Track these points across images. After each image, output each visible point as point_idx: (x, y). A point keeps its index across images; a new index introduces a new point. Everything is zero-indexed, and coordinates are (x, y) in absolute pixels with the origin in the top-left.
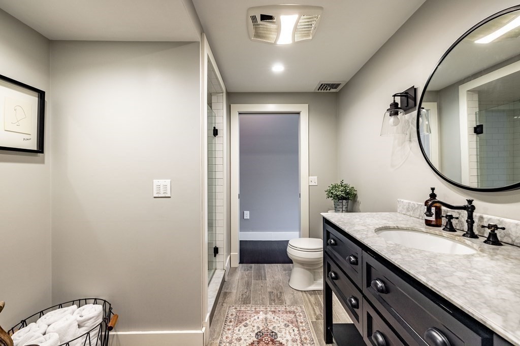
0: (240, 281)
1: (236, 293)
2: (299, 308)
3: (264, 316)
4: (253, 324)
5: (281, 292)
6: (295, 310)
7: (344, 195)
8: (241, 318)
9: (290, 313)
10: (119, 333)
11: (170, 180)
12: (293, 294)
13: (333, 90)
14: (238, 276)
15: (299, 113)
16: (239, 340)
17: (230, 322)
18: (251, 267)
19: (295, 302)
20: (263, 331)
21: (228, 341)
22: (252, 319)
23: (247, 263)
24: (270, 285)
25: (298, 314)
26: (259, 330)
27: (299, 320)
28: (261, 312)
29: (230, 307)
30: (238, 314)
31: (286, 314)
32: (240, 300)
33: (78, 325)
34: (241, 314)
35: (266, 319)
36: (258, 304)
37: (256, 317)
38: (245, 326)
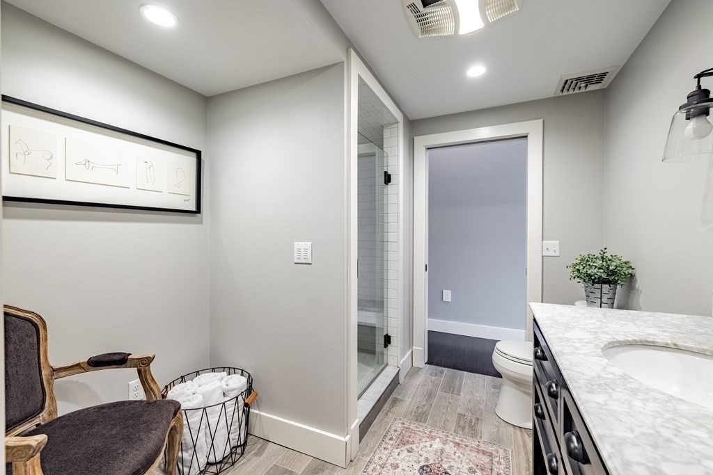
0: (420, 387)
1: (410, 403)
2: (501, 451)
3: (441, 446)
4: (420, 452)
5: (478, 419)
6: (493, 453)
7: (604, 276)
8: (406, 439)
9: (484, 454)
10: (262, 413)
11: (310, 243)
12: (497, 427)
13: (591, 88)
14: (419, 380)
15: (526, 137)
16: (396, 467)
17: (391, 439)
18: (442, 372)
19: (497, 441)
20: (433, 466)
21: (380, 463)
22: (422, 445)
23: (437, 365)
24: (464, 405)
25: (497, 459)
26: (426, 464)
27: (496, 470)
28: (438, 439)
29: (395, 419)
30: (404, 432)
31: (476, 454)
32: (413, 413)
33: (224, 393)
34: (408, 434)
35: (442, 451)
36: (436, 426)
37: (428, 444)
38: (409, 451)
